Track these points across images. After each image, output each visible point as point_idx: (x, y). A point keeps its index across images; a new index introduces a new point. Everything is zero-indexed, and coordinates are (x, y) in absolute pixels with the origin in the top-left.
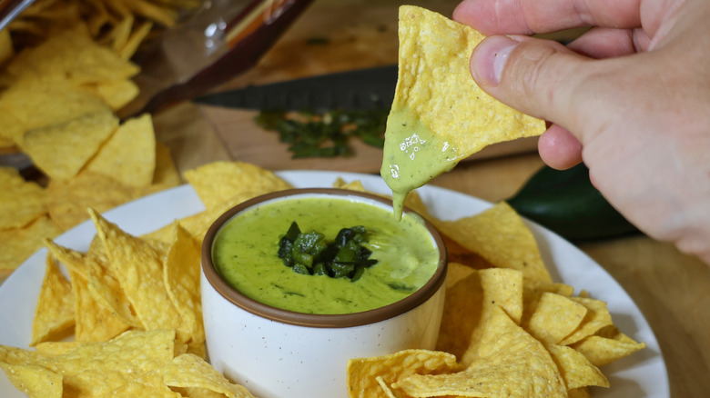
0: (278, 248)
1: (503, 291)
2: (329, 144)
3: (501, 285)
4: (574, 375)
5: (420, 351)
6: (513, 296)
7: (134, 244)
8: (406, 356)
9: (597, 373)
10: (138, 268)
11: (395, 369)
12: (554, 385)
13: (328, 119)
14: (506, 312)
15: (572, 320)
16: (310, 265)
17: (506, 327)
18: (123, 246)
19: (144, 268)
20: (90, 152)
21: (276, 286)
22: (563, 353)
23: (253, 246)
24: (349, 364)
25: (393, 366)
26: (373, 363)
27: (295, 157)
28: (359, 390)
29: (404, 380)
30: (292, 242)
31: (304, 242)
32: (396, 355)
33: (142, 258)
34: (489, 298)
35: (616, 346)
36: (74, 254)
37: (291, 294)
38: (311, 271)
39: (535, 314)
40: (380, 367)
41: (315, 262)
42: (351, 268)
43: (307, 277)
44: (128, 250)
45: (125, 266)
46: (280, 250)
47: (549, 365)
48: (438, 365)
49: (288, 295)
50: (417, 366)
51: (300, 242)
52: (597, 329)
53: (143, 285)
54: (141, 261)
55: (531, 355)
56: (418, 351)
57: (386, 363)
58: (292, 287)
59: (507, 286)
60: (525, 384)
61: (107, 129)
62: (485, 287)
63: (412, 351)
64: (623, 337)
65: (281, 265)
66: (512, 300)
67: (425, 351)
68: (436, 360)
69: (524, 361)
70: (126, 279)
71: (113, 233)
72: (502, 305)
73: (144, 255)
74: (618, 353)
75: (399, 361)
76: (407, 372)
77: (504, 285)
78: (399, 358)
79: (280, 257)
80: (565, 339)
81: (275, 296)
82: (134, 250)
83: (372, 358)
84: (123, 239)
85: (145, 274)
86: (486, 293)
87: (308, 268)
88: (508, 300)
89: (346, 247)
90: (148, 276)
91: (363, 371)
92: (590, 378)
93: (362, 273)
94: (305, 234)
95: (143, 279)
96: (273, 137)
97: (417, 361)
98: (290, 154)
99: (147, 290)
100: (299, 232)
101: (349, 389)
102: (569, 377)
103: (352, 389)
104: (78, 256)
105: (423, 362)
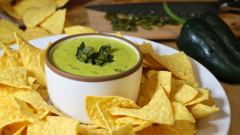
0: (76, 52)
1: (164, 80)
2: (129, 27)
3: (164, 78)
4: (179, 115)
5: (119, 97)
6: (167, 83)
7: (32, 48)
8: (113, 98)
9: (190, 115)
10: (31, 57)
11: (109, 103)
12: (168, 117)
13: (130, 18)
14: (164, 89)
15: (191, 96)
16: (85, 59)
17: (161, 94)
18: (26, 48)
19: (33, 57)
20: (42, 19)
21: (70, 65)
22: (178, 106)
23: (67, 51)
24: (86, 97)
25: (108, 102)
26: (97, 99)
27: (113, 30)
28: (91, 109)
29: (112, 108)
30: (82, 50)
31: (85, 50)
32: (108, 97)
33: (34, 54)
34: (159, 83)
35: (207, 109)
36: (12, 50)
37: (74, 68)
38: (86, 62)
39: (178, 92)
40: (101, 101)
41: (88, 58)
42: (102, 62)
43: (84, 64)
44: (28, 50)
45: (26, 55)
46: (77, 53)
47: (169, 109)
48: (127, 104)
49: (73, 69)
50: (118, 103)
51: (84, 50)
52: (201, 101)
53: (32, 63)
54: (33, 55)
55: (164, 104)
56: (118, 97)
57: (104, 100)
58: (76, 67)
59: (166, 79)
60: (155, 114)
61: (51, 13)
62: (158, 78)
63: (116, 97)
64: (214, 106)
65: (76, 58)
66: (167, 84)
67: (121, 98)
68: (126, 102)
69: (160, 106)
70: (25, 60)
71: (23, 43)
72: (163, 86)
73: (35, 53)
74: (208, 112)
75: (110, 100)
76: (114, 105)
77: (165, 77)
78: (109, 98)
79: (76, 56)
80: (187, 103)
81: (68, 69)
82: (31, 50)
83: (97, 96)
84: (27, 46)
85: (33, 59)
86: (159, 81)
87: (84, 60)
88: (166, 84)
89: (102, 53)
90: (35, 60)
91: (93, 101)
92: (186, 117)
93: (106, 64)
94: (87, 47)
95: (32, 61)
96: (109, 22)
97: (118, 101)
98: (112, 29)
99: (32, 65)
100: (85, 46)
101: (86, 108)
102: (176, 115)
103: (87, 108)
104: (14, 51)
105: (121, 102)
